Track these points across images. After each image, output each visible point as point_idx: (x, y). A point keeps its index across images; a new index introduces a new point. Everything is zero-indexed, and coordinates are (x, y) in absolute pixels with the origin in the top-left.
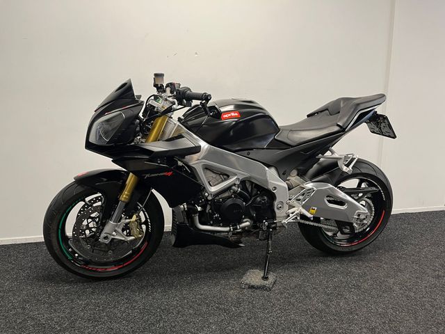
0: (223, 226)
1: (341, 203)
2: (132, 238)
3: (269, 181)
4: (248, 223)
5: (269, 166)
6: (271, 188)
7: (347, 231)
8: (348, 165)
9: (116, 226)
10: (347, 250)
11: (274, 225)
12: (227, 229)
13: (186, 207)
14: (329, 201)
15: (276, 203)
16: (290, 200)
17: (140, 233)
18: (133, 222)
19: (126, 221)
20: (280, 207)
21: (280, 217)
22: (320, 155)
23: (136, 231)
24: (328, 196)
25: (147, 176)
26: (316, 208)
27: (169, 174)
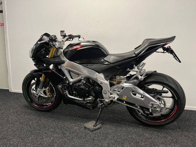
0: (79, 98)
2: (47, 96)
3: (98, 79)
4: (91, 98)
5: (99, 72)
6: (99, 83)
9: (40, 90)
11: (103, 102)
12: (81, 99)
13: (61, 86)
15: (103, 91)
17: (50, 95)
18: (47, 90)
19: (45, 89)
20: (105, 93)
21: (105, 98)
22: (128, 69)
23: (48, 94)
24: (133, 91)
25: (43, 71)
26: (126, 97)
27: (50, 71)
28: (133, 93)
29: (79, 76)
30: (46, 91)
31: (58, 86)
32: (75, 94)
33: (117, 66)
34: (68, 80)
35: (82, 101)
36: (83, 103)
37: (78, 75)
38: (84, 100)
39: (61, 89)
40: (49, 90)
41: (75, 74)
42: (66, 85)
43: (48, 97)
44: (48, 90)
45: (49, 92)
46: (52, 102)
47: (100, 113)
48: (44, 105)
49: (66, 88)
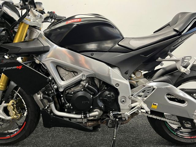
0: (76, 114)
1: (182, 101)
2: (10, 118)
3: (112, 78)
5: (112, 66)
7: (189, 126)
8: (185, 67)
10: (189, 141)
11: (119, 116)
12: (80, 116)
13: (42, 96)
14: (170, 99)
15: (119, 98)
16: (132, 95)
17: (16, 114)
18: (10, 106)
19: (6, 105)
20: (123, 101)
21: (123, 110)
22: (159, 58)
23: (12, 113)
24: (168, 94)
25: (5, 69)
26: (157, 104)
27: (20, 67)
28: (169, 97)
29: (75, 76)
30: (9, 109)
31: (36, 96)
32: (69, 108)
33: (143, 53)
34: (56, 83)
35: (81, 118)
36: (82, 123)
37: (74, 72)
38: (85, 117)
39: (41, 100)
40: (15, 105)
41: (67, 73)
42: (52, 93)
43: (13, 119)
44: (13, 105)
45: (13, 110)
46: (20, 127)
47: (116, 136)
48: (6, 134)
49: (51, 98)
